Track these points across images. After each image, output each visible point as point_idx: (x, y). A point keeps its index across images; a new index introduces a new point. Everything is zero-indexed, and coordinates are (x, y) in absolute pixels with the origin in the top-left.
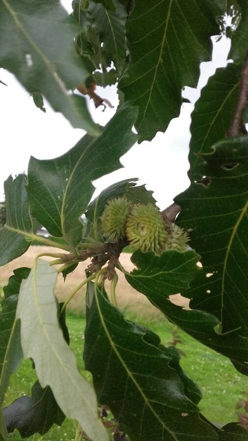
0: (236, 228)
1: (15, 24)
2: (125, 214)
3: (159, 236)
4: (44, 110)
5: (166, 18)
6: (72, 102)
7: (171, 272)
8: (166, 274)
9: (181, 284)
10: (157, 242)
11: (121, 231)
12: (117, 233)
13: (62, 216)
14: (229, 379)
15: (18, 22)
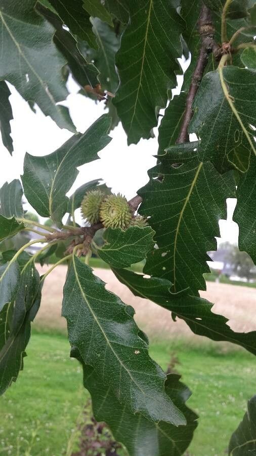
0: (182, 213)
1: (18, 52)
2: (99, 201)
3: (125, 217)
4: (34, 111)
5: (142, 56)
6: (59, 110)
7: (133, 244)
8: (129, 246)
9: (140, 253)
10: (123, 221)
11: (95, 215)
12: (92, 216)
13: (50, 199)
14: (223, 400)
15: (20, 51)
